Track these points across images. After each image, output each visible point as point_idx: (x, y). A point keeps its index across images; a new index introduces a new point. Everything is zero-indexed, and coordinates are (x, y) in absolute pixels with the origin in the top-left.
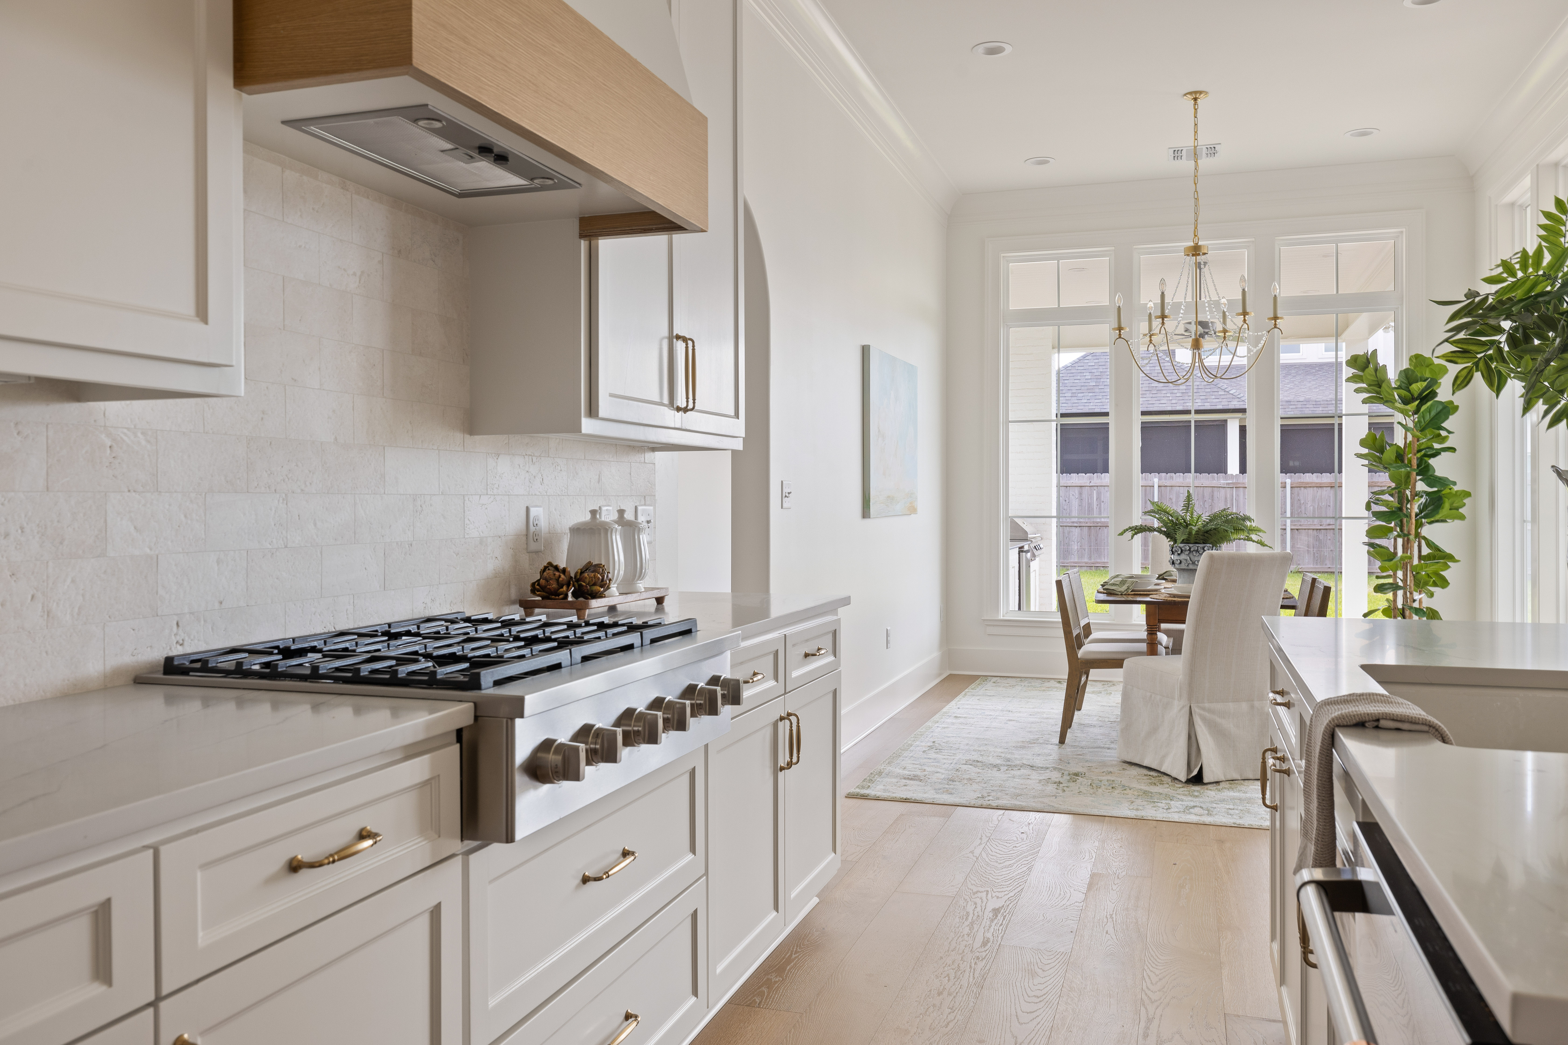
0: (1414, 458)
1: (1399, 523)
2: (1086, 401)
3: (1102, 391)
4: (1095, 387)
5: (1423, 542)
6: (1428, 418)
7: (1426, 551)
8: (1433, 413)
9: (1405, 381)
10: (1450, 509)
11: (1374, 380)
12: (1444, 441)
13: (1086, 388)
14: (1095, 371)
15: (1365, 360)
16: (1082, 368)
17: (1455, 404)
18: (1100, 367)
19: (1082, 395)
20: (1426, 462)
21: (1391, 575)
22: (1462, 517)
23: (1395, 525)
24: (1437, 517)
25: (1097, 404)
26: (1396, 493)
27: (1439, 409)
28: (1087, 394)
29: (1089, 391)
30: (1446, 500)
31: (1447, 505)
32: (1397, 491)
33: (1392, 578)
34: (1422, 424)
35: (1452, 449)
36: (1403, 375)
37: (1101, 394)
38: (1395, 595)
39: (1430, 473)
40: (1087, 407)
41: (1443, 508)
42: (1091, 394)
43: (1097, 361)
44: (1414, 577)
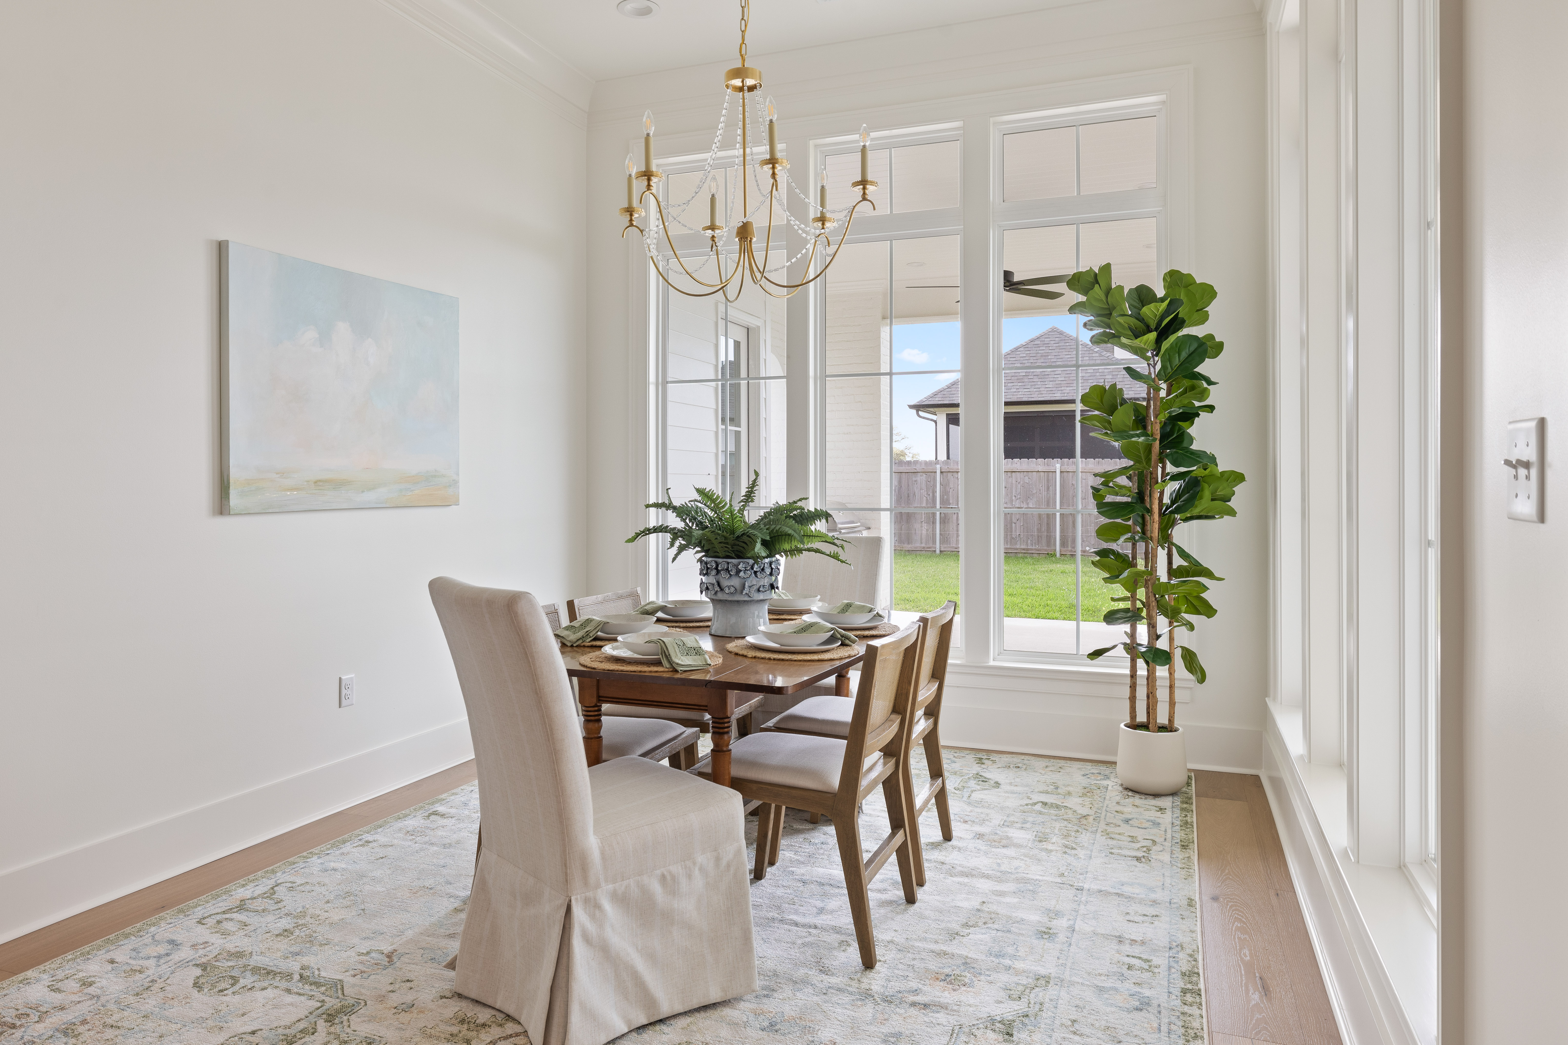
0: (1156, 423)
1: (1140, 520)
2: (1015, 390)
3: (1031, 380)
4: (1025, 377)
5: (1174, 550)
6: (1176, 362)
7: (1178, 561)
8: (1184, 355)
9: (1137, 305)
10: (1213, 500)
11: (1105, 309)
12: (1203, 396)
13: (1016, 378)
14: (1026, 361)
15: (1091, 279)
16: (1014, 359)
17: (1217, 340)
18: (1031, 358)
19: (1012, 384)
20: (1180, 428)
21: (1129, 598)
22: (1232, 513)
23: (1134, 524)
24: (1196, 512)
25: (1025, 393)
26: (1134, 476)
27: (1192, 349)
28: (1016, 384)
29: (1019, 381)
30: (1206, 486)
31: (1207, 494)
32: (1137, 472)
33: (1129, 601)
34: (1168, 372)
35: (1211, 408)
36: (1135, 295)
37: (1030, 384)
38: (1134, 629)
39: (1185, 444)
40: (1015, 397)
41: (1201, 498)
42: (1020, 384)
43: (1028, 352)
44: (1157, 602)
